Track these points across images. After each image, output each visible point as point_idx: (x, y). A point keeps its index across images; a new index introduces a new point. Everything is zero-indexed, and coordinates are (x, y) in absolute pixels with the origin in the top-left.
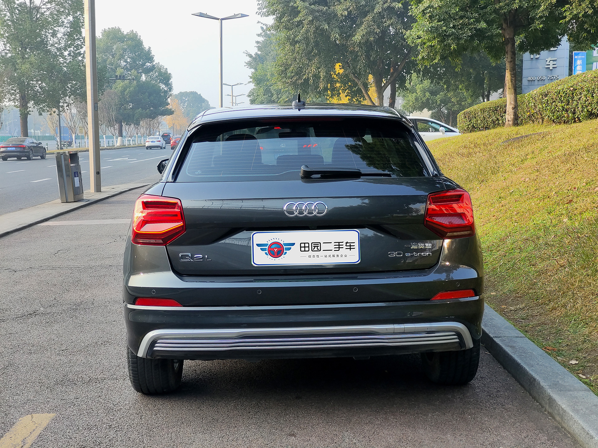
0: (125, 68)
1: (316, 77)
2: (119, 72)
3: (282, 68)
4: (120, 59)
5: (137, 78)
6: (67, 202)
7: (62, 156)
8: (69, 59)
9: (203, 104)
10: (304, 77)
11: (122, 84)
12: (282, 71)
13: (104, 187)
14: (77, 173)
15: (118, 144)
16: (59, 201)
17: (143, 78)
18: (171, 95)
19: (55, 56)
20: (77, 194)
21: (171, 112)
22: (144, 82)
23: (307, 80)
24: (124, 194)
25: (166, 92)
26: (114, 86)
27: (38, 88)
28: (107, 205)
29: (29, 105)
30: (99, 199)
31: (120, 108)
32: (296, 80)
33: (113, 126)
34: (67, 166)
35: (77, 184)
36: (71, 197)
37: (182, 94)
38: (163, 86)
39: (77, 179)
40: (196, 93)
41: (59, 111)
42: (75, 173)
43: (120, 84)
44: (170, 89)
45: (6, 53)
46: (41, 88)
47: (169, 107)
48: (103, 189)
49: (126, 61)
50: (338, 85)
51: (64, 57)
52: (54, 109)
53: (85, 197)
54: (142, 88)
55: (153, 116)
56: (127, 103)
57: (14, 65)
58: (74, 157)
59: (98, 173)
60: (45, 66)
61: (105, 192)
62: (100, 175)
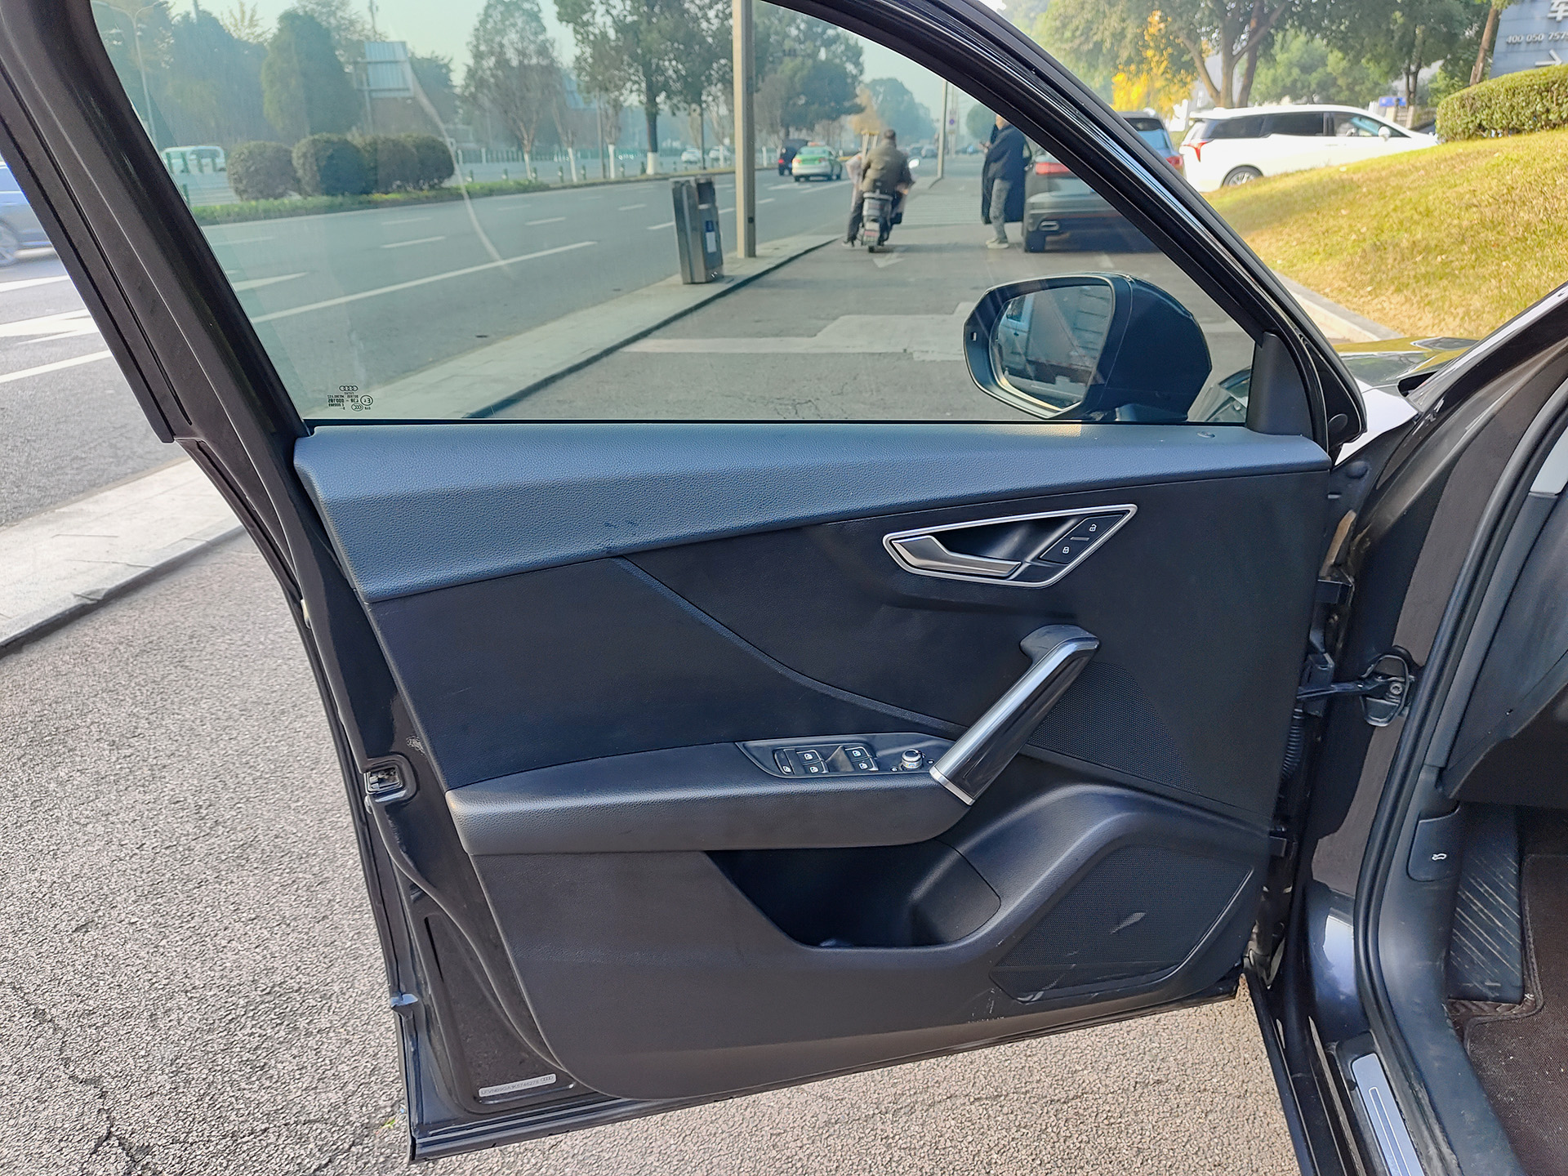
0: (797, 40)
1: (1119, 36)
2: (788, 45)
3: (1058, 23)
4: (789, 25)
5: (814, 55)
6: (695, 284)
8: (716, 23)
9: (906, 98)
10: (1096, 38)
11: (791, 65)
12: (1057, 29)
13: (762, 247)
14: (711, 225)
16: (678, 278)
17: (823, 54)
18: (860, 82)
19: (696, 20)
20: (713, 261)
21: (859, 110)
22: (823, 63)
23: (1098, 45)
24: (796, 261)
25: (855, 77)
26: (780, 69)
27: (671, 72)
28: (765, 291)
29: (658, 100)
31: (787, 104)
32: (1081, 44)
33: (777, 132)
34: (693, 208)
36: (700, 272)
37: (875, 82)
38: (850, 67)
39: (711, 236)
40: (896, 80)
41: (702, 109)
42: (707, 222)
43: (789, 64)
44: (861, 72)
45: (625, 16)
46: (675, 72)
47: (858, 101)
48: (760, 249)
49: (798, 28)
50: (1149, 53)
51: (708, 21)
52: (694, 106)
53: (726, 270)
54: (820, 69)
55: (834, 115)
56: (798, 95)
57: (636, 34)
58: (705, 190)
59: (751, 220)
60: (681, 35)
61: (763, 257)
62: (754, 226)
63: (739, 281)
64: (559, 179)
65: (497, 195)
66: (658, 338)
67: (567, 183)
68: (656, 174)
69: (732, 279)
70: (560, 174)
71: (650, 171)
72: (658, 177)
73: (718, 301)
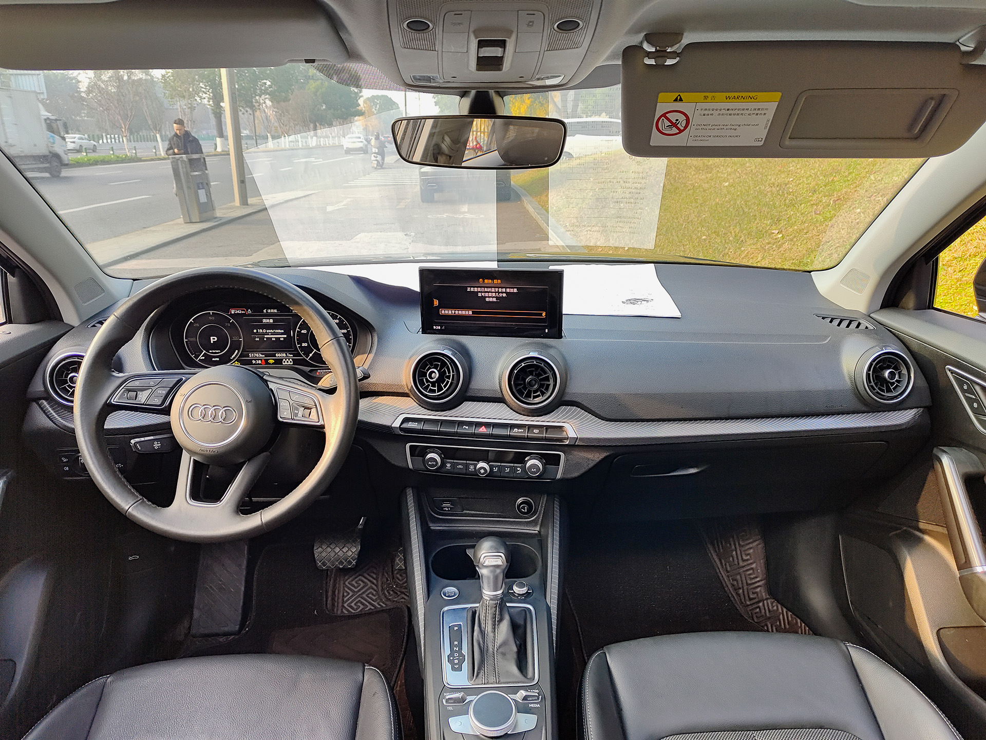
6: (191, 223)
7: (179, 162)
13: (252, 199)
14: (203, 185)
15: (314, 144)
16: (181, 220)
18: (360, 97)
20: (205, 211)
21: (362, 113)
25: (356, 94)
30: (237, 216)
34: (187, 174)
35: (203, 198)
36: (196, 216)
37: (373, 97)
39: (202, 193)
40: (387, 96)
42: (199, 183)
48: (250, 201)
53: (219, 213)
61: (252, 205)
62: (245, 185)
63: (226, 220)
64: (154, 154)
65: (100, 164)
66: (142, 259)
67: (158, 157)
68: (223, 151)
69: (221, 218)
70: (154, 151)
71: (219, 149)
72: (223, 153)
73: (203, 234)
